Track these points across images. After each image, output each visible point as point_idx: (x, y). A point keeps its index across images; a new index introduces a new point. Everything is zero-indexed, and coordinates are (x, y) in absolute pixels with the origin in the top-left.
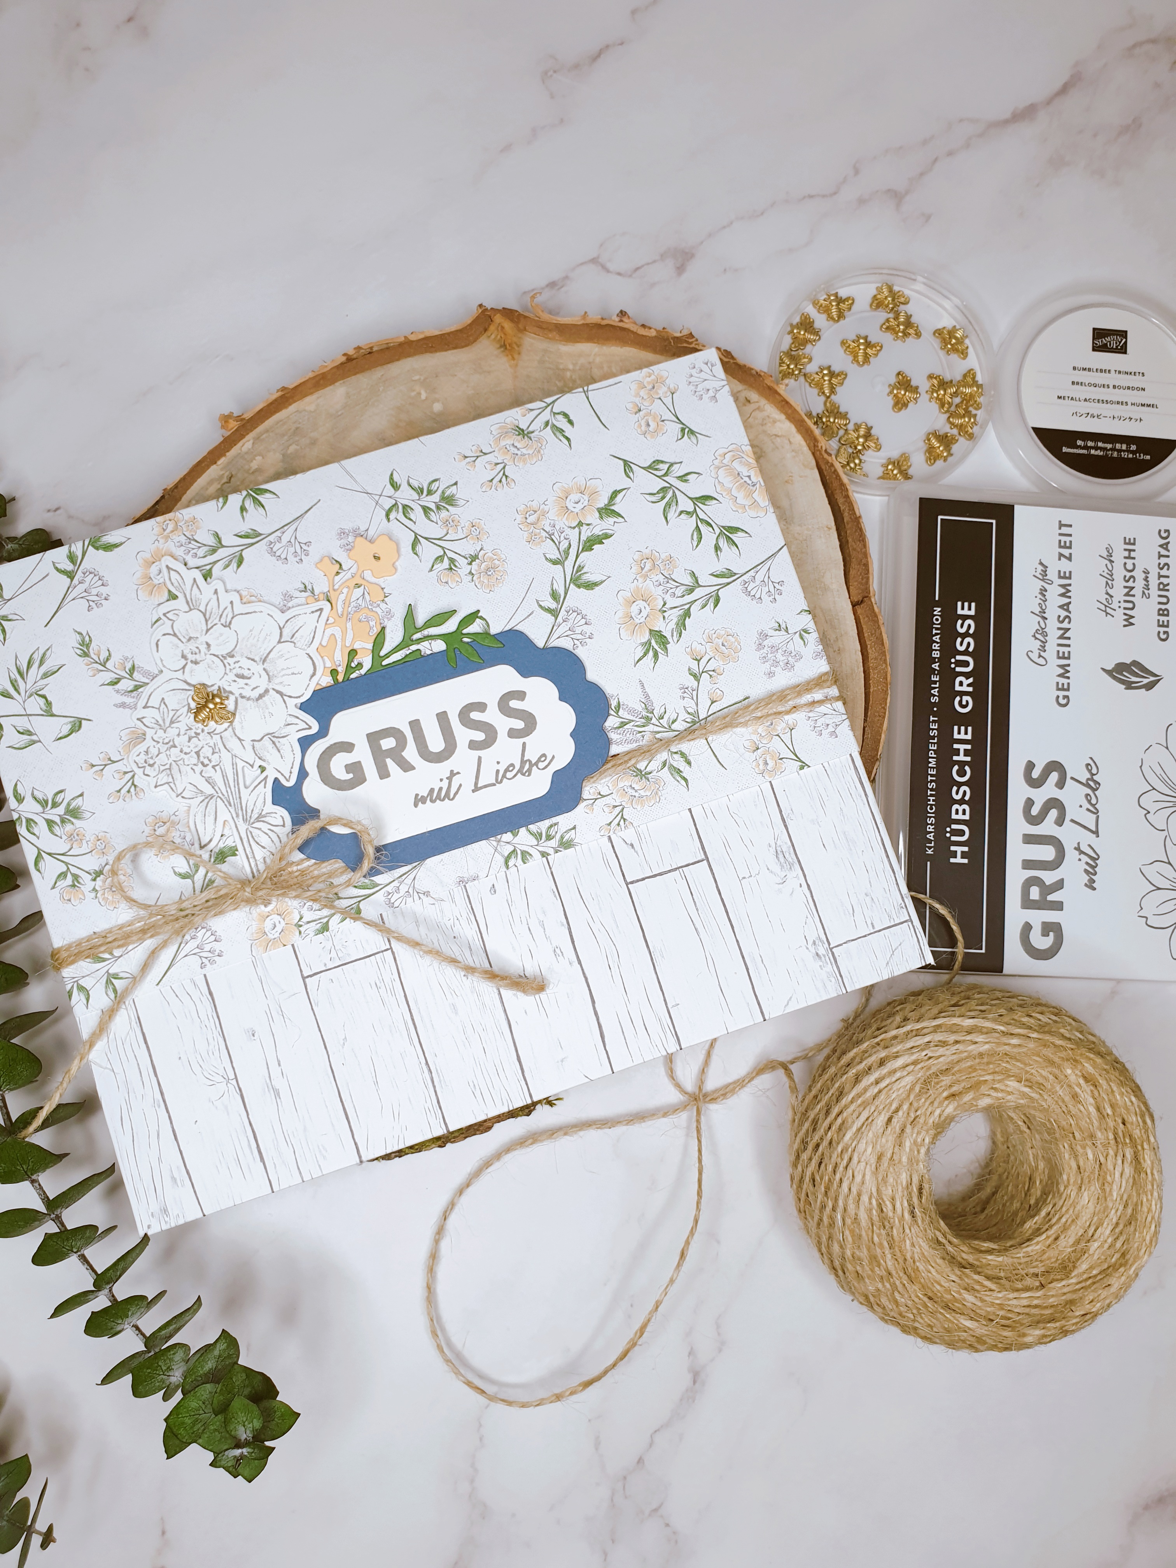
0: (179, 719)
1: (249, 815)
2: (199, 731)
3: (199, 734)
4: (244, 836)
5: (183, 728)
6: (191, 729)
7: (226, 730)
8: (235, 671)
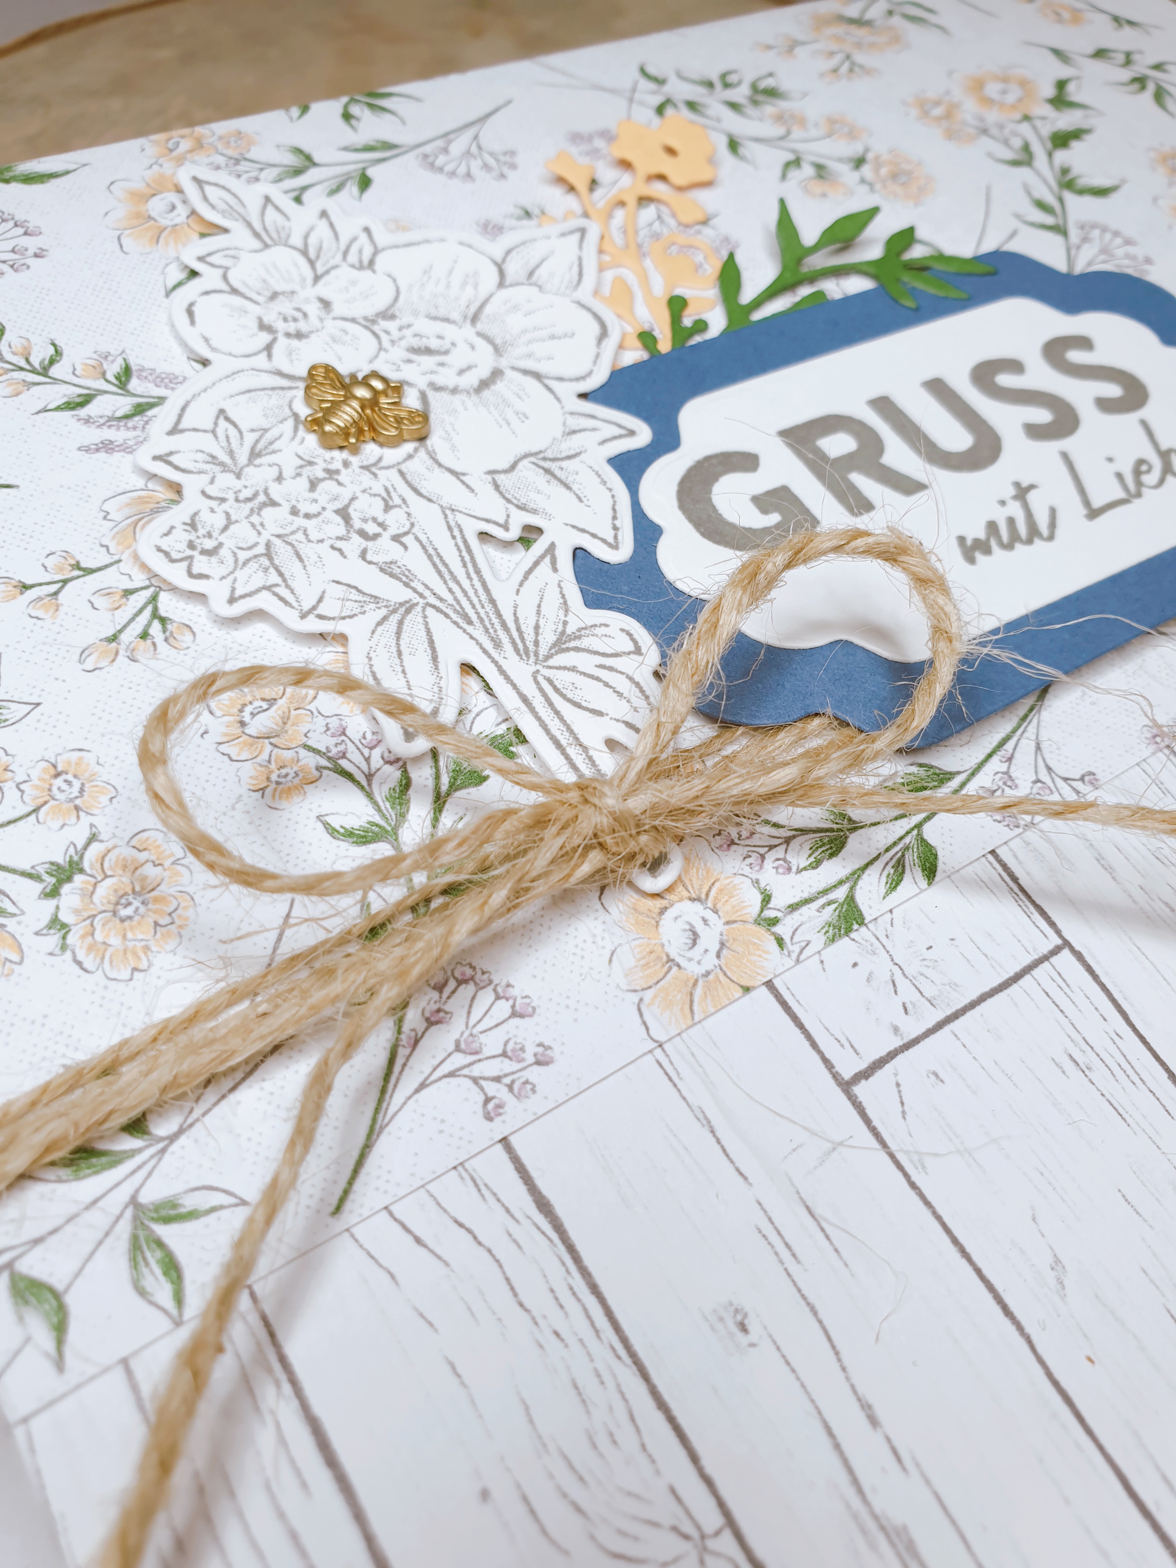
0: (276, 446)
1: (530, 637)
2: (337, 465)
3: (337, 472)
4: (530, 691)
5: (289, 465)
6: (311, 463)
7: (410, 457)
8: (404, 343)
